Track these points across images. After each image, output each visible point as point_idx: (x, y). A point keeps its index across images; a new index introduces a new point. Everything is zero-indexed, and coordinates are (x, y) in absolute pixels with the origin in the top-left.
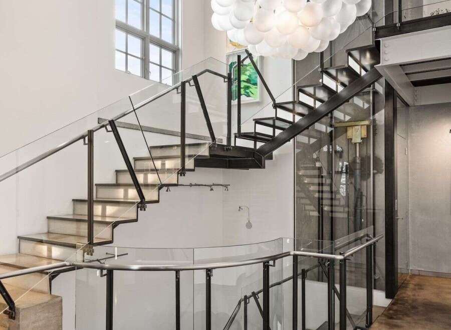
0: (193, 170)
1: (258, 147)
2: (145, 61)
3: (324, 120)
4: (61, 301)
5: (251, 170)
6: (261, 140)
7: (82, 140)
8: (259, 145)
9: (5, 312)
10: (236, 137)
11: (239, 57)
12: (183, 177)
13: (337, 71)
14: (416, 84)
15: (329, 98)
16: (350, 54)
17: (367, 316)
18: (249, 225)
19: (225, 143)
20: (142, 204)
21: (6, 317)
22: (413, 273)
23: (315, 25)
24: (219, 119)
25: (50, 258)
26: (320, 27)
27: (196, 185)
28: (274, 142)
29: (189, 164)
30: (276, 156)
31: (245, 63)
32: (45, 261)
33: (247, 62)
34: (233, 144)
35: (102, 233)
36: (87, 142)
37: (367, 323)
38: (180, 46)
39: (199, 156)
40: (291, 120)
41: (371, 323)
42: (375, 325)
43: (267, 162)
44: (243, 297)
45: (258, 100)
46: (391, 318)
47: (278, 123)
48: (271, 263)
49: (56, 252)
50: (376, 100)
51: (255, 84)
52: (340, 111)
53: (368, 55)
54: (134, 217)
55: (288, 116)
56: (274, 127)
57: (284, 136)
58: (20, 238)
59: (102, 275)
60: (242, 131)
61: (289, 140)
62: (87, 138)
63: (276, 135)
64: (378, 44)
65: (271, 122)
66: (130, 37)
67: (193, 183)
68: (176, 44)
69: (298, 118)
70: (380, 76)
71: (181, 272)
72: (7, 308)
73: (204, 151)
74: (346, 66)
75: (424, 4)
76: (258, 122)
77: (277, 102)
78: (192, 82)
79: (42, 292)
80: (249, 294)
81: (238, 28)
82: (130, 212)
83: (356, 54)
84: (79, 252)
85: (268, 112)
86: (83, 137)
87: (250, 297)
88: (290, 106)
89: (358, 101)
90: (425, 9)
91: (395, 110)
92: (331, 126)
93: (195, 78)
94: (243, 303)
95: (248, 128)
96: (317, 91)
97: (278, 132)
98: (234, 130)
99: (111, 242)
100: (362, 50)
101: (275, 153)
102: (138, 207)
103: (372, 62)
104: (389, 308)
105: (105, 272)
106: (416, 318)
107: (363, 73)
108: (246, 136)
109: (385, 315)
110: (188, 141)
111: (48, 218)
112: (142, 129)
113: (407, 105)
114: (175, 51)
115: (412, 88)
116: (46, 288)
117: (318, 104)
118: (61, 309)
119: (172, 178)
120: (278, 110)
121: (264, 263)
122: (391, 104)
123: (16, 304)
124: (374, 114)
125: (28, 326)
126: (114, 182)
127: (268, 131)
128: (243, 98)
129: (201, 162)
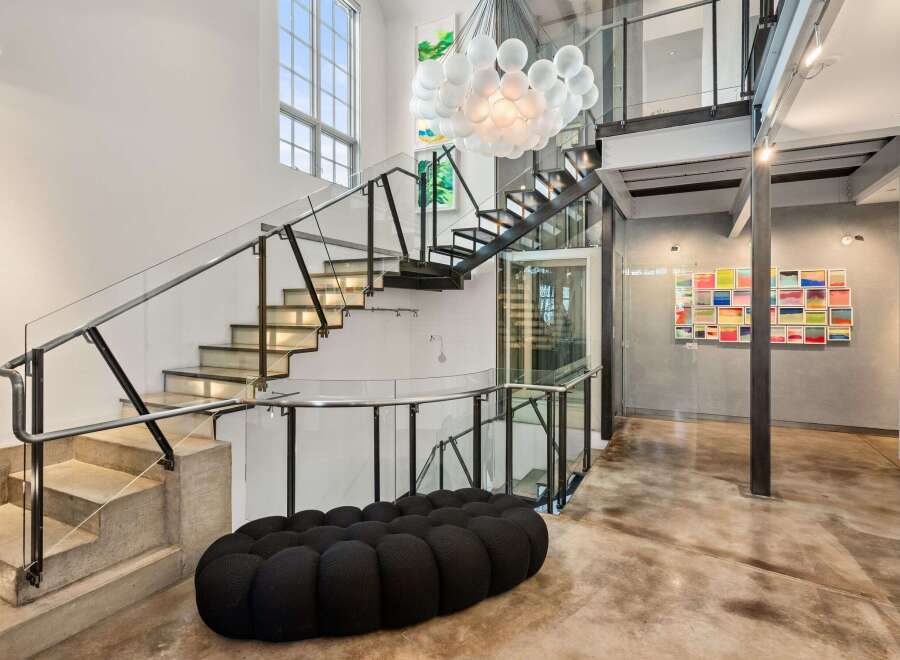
0: (382, 290)
1: (455, 264)
2: (315, 154)
3: (530, 234)
4: (230, 447)
5: (446, 292)
6: (459, 255)
7: (251, 249)
8: (457, 261)
9: (160, 463)
10: (430, 251)
11: (435, 154)
12: (370, 298)
13: (550, 174)
14: (635, 194)
15: (538, 207)
16: (566, 155)
17: (584, 460)
18: (442, 358)
19: (418, 258)
20: (324, 329)
21: (161, 468)
22: (630, 411)
23: (534, 119)
24: (411, 229)
25: (207, 396)
26: (540, 120)
27: (378, 309)
28: (474, 259)
29: (378, 282)
30: (475, 276)
31: (441, 161)
32: (202, 400)
33: (445, 160)
34: (427, 260)
35: (275, 365)
36: (257, 251)
37: (584, 466)
38: (358, 139)
39: (388, 273)
40: (496, 232)
41: (589, 467)
42: (594, 469)
43: (466, 282)
44: (438, 443)
45: (453, 207)
46: (610, 460)
47: (480, 236)
48: (484, 397)
49: (217, 388)
50: (590, 211)
51: (450, 188)
52: (550, 223)
53: (585, 157)
54: (313, 346)
55: (492, 227)
56: (475, 240)
57: (486, 252)
58: (166, 373)
59: (283, 414)
60: (439, 244)
61: (491, 257)
62: (257, 246)
63: (477, 249)
64: (599, 144)
65: (471, 234)
66: (298, 125)
67: (376, 307)
68: (353, 136)
69: (503, 230)
70: (599, 182)
71: (381, 409)
72: (163, 457)
73: (394, 268)
74: (563, 169)
75: (644, 101)
76: (457, 233)
77: (480, 210)
78: (380, 182)
79: (203, 437)
80: (445, 439)
81: (445, 117)
82: (309, 340)
83: (572, 155)
84: (250, 387)
85: (470, 221)
86: (252, 245)
87: (447, 442)
88: (494, 215)
89: (572, 212)
90: (645, 107)
91: (613, 223)
92: (538, 241)
93: (384, 177)
94: (438, 451)
95: (445, 239)
96: (526, 198)
97: (479, 246)
98: (429, 243)
99: (286, 376)
100: (578, 151)
101: (474, 272)
102: (318, 333)
103: (590, 165)
104: (607, 450)
105: (286, 410)
106: (637, 459)
107: (579, 179)
108: (442, 250)
109: (603, 457)
110: (376, 256)
111: (201, 348)
112: (324, 241)
113: (624, 218)
114: (352, 145)
115: (630, 198)
116: (209, 431)
117: (527, 214)
118: (230, 457)
119: (357, 299)
120: (482, 219)
121: (475, 397)
122: (609, 215)
123: (174, 452)
124: (586, 227)
125: (191, 478)
126: (281, 304)
127: (468, 244)
128: (439, 205)
129: (391, 281)
